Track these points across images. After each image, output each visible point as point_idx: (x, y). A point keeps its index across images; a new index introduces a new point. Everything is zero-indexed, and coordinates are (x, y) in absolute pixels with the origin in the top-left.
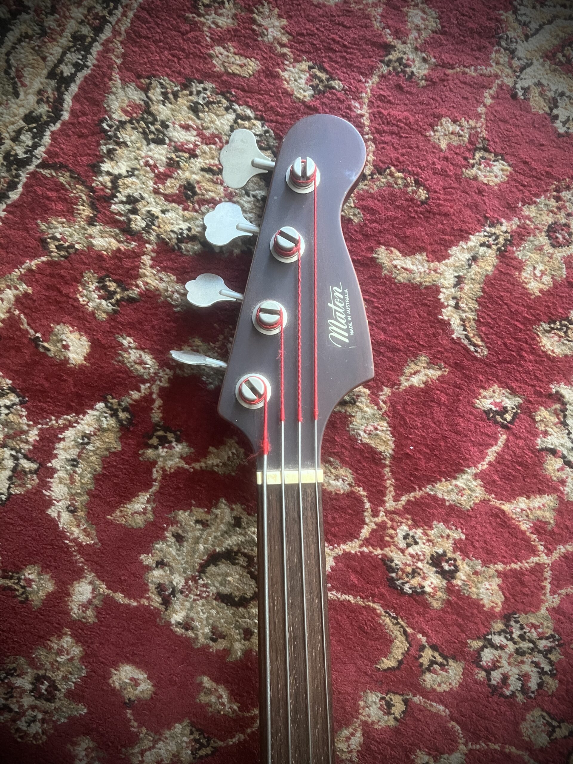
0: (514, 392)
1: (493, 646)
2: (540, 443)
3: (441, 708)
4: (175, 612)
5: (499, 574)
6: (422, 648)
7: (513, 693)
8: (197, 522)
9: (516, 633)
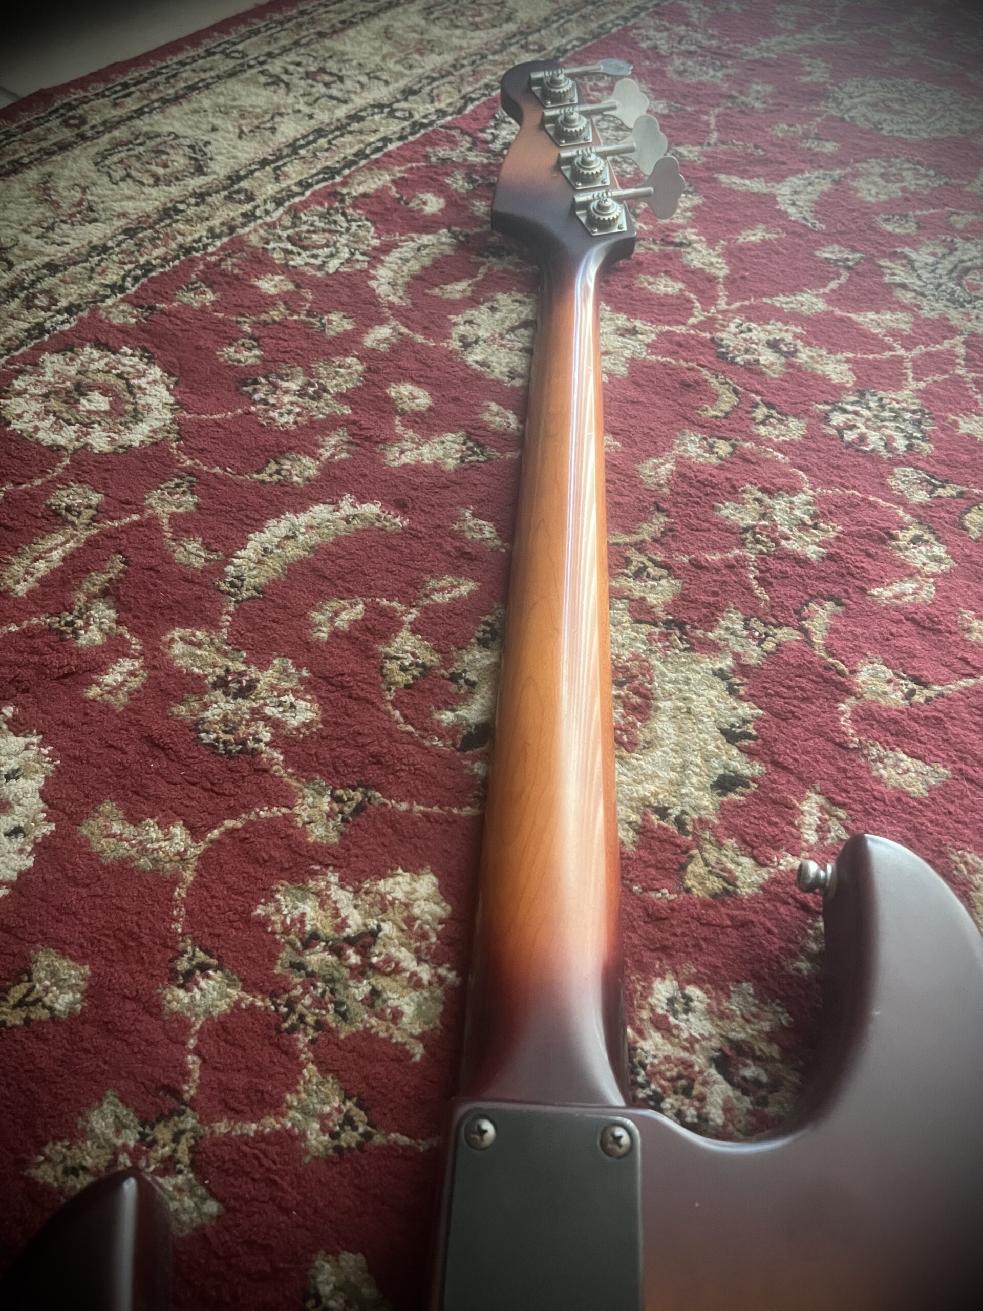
0: (854, 250)
1: (845, 411)
2: (887, 279)
3: (781, 456)
4: (476, 354)
5: (848, 361)
6: (756, 405)
7: (873, 450)
8: (516, 301)
9: (873, 405)
